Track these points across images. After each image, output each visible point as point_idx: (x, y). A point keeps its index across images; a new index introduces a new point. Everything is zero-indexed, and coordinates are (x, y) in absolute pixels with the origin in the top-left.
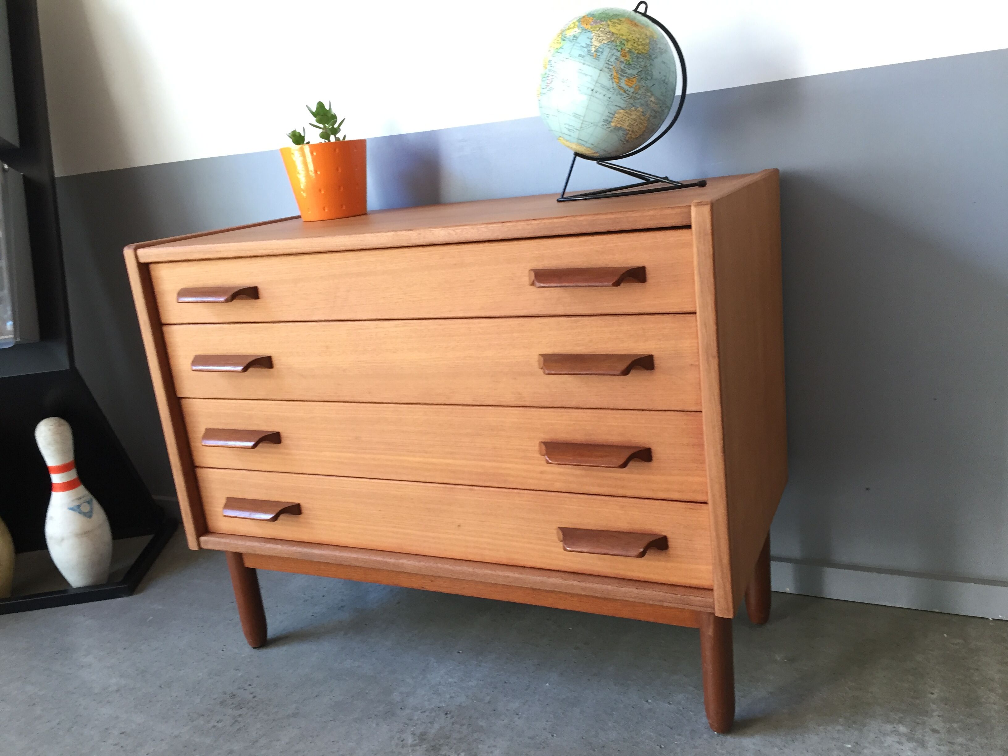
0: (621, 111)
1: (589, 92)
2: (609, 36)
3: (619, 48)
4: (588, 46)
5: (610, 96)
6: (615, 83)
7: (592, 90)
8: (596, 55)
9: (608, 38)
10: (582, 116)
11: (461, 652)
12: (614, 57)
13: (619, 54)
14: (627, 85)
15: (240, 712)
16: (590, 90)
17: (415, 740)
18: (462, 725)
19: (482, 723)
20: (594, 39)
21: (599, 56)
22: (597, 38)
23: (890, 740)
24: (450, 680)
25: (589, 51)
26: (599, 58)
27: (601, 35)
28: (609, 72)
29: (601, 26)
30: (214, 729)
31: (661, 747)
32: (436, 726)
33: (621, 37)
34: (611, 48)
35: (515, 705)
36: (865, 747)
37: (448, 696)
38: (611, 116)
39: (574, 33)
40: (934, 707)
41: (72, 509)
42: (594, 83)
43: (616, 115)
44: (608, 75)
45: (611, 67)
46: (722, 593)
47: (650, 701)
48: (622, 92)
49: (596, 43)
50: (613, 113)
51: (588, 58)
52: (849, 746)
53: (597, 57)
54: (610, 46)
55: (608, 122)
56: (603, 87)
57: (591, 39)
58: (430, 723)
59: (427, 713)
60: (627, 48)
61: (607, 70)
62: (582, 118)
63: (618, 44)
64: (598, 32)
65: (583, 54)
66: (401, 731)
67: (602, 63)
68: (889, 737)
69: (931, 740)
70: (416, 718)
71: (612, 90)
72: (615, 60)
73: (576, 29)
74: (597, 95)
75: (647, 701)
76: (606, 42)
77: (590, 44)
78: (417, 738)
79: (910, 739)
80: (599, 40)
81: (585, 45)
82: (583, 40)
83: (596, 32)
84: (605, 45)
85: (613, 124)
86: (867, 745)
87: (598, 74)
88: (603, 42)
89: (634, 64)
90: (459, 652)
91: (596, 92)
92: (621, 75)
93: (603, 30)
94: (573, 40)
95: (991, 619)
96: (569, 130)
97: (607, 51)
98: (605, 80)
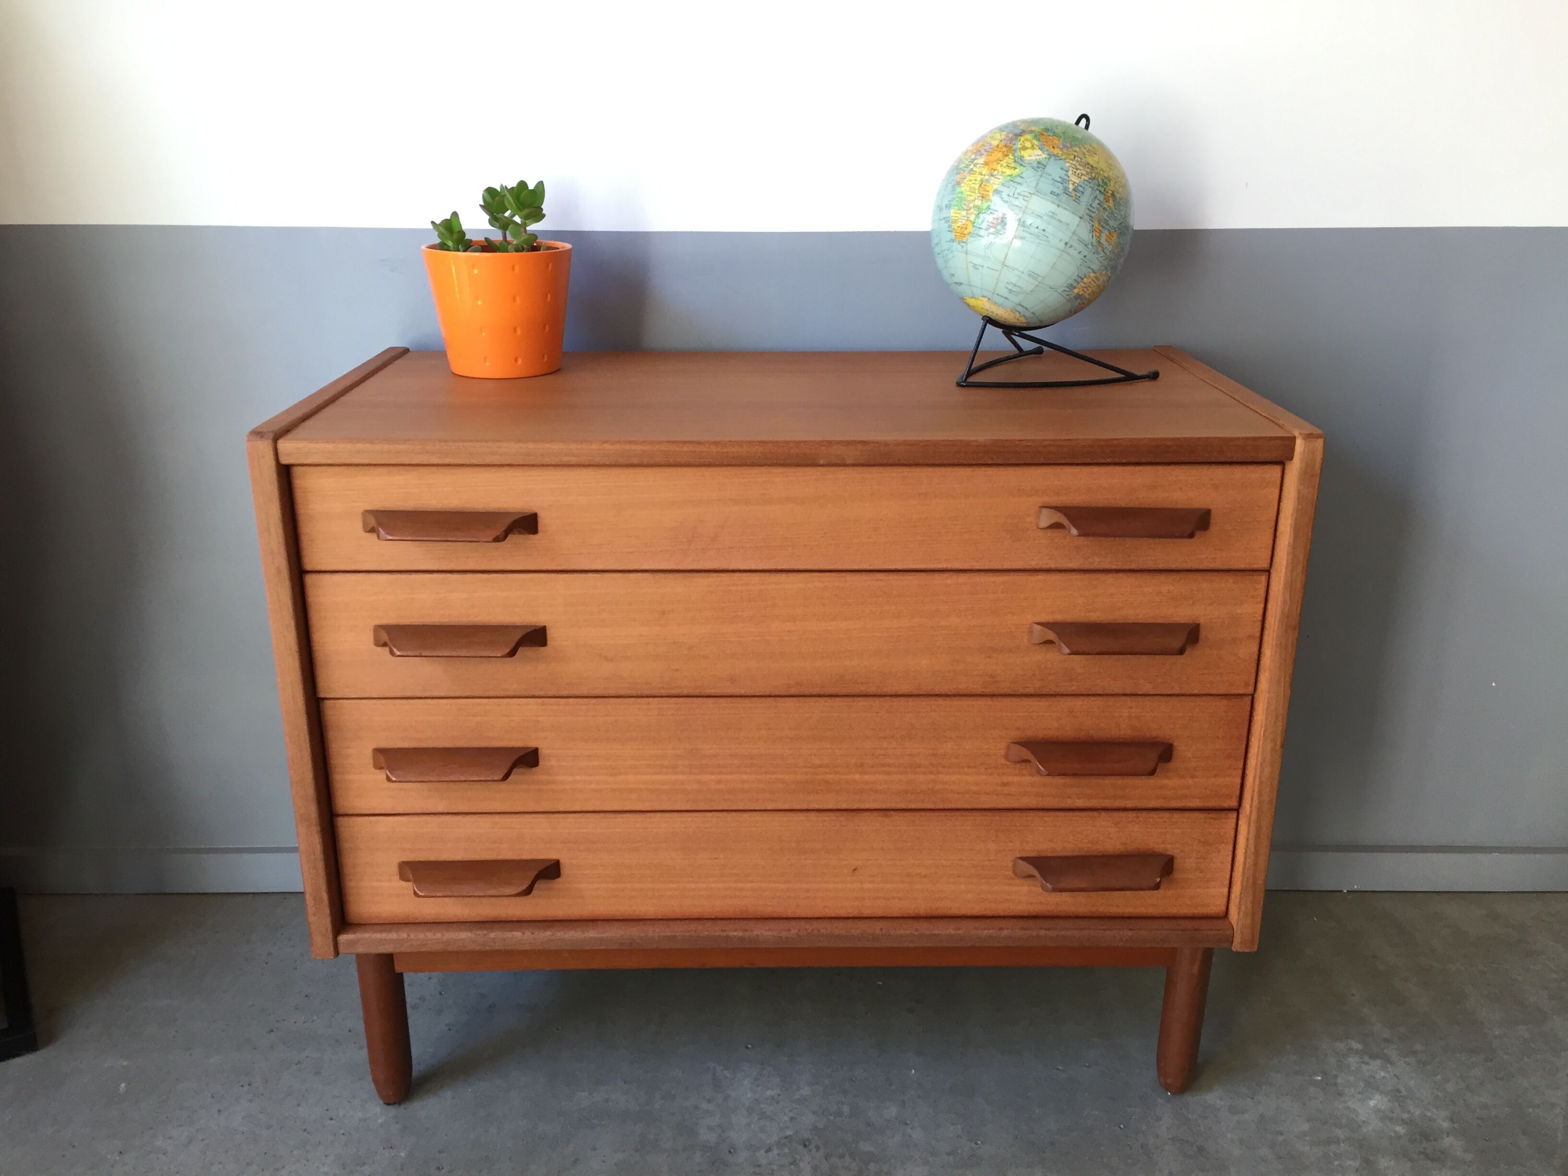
0: (1092, 275)
1: (1062, 245)
2: (1088, 170)
3: (1102, 190)
4: (1064, 181)
5: (1086, 253)
6: (1094, 237)
7: (1066, 244)
8: (1075, 195)
9: (1088, 173)
10: (1042, 277)
11: (750, 1046)
12: (1097, 202)
13: (1101, 197)
14: (1106, 240)
16: (1063, 243)
19: (865, 1147)
20: (1070, 173)
21: (1080, 197)
22: (1075, 170)
23: (1353, 1061)
24: (769, 1093)
25: (1066, 189)
26: (1079, 200)
27: (1079, 167)
28: (1090, 221)
29: (1076, 154)
32: (805, 1167)
33: (1102, 173)
34: (1093, 189)
37: (786, 1118)
38: (1079, 280)
39: (1038, 158)
40: (1365, 1010)
42: (1070, 234)
43: (1085, 280)
44: (1089, 226)
45: (1093, 215)
46: (1249, 921)
47: (1061, 1068)
48: (1100, 249)
49: (1074, 179)
50: (1083, 276)
51: (1064, 197)
52: (1319, 1078)
53: (1077, 200)
54: (1091, 185)
55: (1072, 287)
56: (1080, 241)
57: (1067, 171)
60: (1110, 190)
61: (1088, 218)
62: (1040, 279)
63: (1101, 183)
64: (1074, 163)
65: (1057, 191)
67: (1082, 209)
68: (1350, 1059)
70: (764, 1162)
71: (1090, 246)
72: (1098, 206)
73: (1039, 152)
74: (1071, 251)
75: (1058, 1069)
76: (1086, 178)
77: (1066, 178)
80: (1077, 173)
81: (1059, 180)
82: (1055, 170)
83: (1071, 162)
84: (1086, 183)
85: (1076, 291)
87: (1076, 223)
88: (1083, 177)
89: (1117, 213)
90: (747, 1048)
91: (1071, 247)
92: (1103, 227)
93: (1079, 159)
94: (1039, 168)
95: (1345, 891)
96: (1010, 291)
97: (1088, 191)
98: (1085, 233)
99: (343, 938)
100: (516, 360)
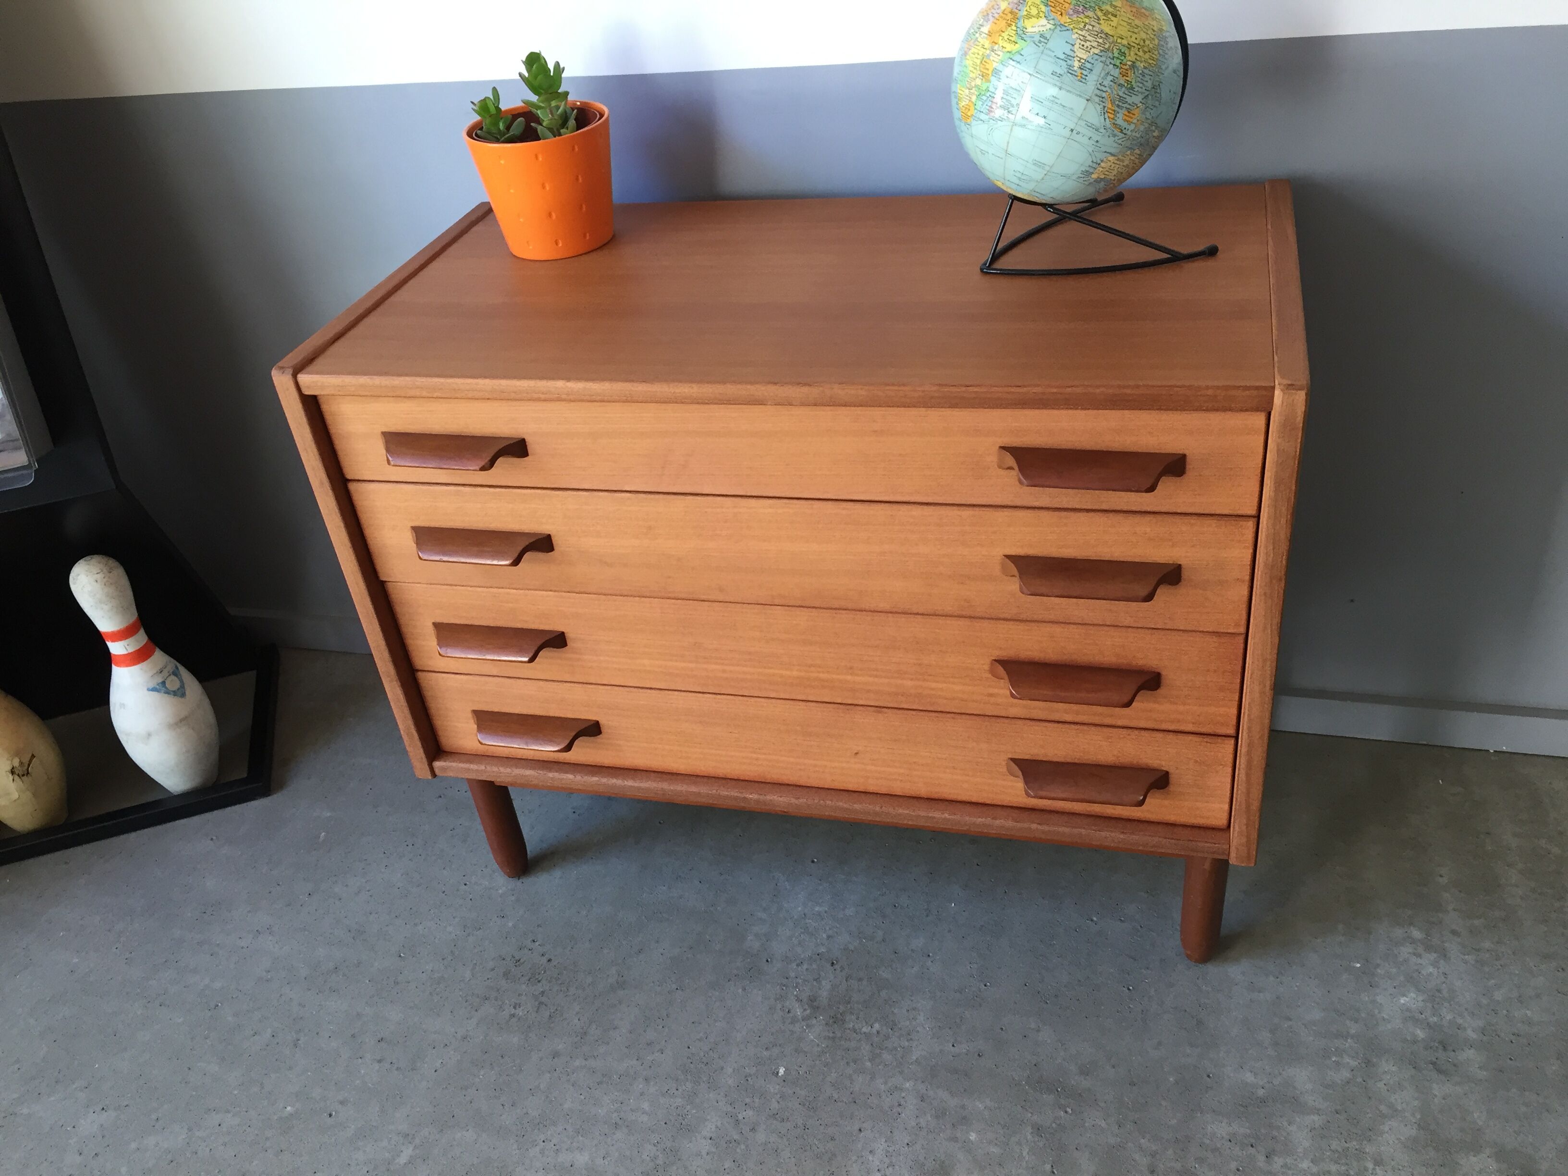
0: (1111, 158)
1: (1067, 133)
2: (1101, 41)
3: (1118, 63)
4: (1068, 57)
5: (1098, 138)
6: (1107, 120)
7: (1072, 130)
8: (1082, 73)
9: (1099, 44)
10: (1049, 166)
11: (816, 860)
12: (1110, 78)
13: (1116, 72)
14: (1125, 120)
15: (539, 988)
16: (1068, 131)
17: (805, 1010)
18: (860, 980)
19: (885, 974)
20: (1077, 46)
21: (1086, 76)
22: (1082, 43)
24: (818, 909)
25: (1070, 67)
26: (1086, 79)
27: (1089, 38)
28: (1101, 103)
29: (1087, 20)
30: (514, 1020)
31: (1129, 989)
32: (826, 984)
33: (1119, 40)
34: (1104, 62)
35: (918, 943)
36: (1378, 966)
37: (824, 936)
38: (1094, 165)
39: (1041, 29)
40: (1446, 895)
41: (154, 690)
42: (1076, 120)
43: (1103, 164)
44: (1099, 108)
45: (1104, 95)
46: (1244, 840)
47: (1095, 919)
48: (1117, 132)
49: (1083, 55)
50: (1099, 162)
51: (1068, 78)
52: (1358, 965)
53: (1083, 79)
54: (1103, 59)
55: (1088, 173)
56: (1090, 126)
57: (1073, 45)
58: (815, 980)
59: (805, 966)
60: (1130, 61)
61: (1097, 99)
62: (1047, 168)
63: (1116, 55)
64: (1083, 33)
65: (1059, 71)
66: (781, 998)
67: (1090, 90)
68: (1402, 948)
69: (1453, 947)
70: (793, 975)
71: (1102, 130)
72: (1112, 83)
73: (1043, 21)
74: (1079, 138)
75: (1092, 920)
76: (1097, 51)
77: (1072, 54)
78: (806, 1007)
79: (1429, 948)
80: (1085, 46)
81: (1063, 56)
82: (1059, 45)
83: (1080, 32)
84: (1097, 57)
85: (1094, 176)
86: (1379, 961)
87: (1082, 108)
88: (1093, 50)
89: (1138, 87)
90: (813, 862)
91: (1078, 133)
92: (1118, 106)
93: (1091, 27)
94: (1040, 42)
95: (1492, 751)
96: (1019, 179)
97: (1098, 67)
98: (1094, 115)
99: (437, 764)
100: (557, 243)
